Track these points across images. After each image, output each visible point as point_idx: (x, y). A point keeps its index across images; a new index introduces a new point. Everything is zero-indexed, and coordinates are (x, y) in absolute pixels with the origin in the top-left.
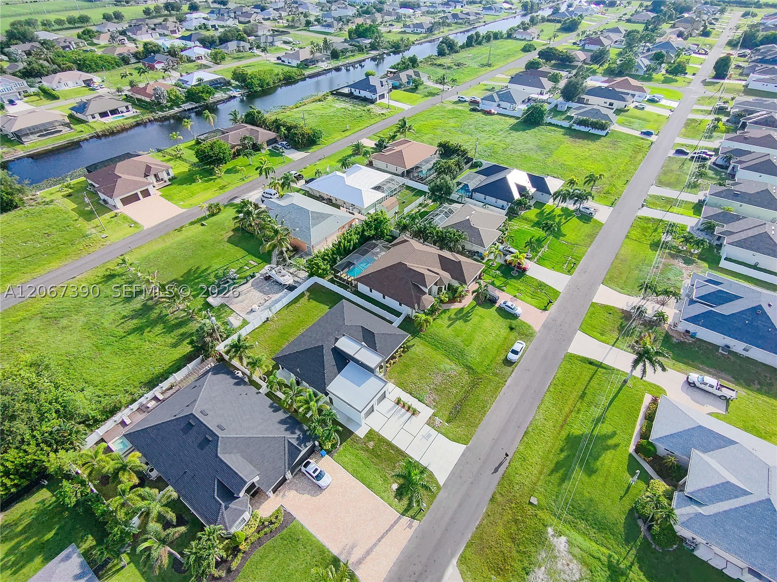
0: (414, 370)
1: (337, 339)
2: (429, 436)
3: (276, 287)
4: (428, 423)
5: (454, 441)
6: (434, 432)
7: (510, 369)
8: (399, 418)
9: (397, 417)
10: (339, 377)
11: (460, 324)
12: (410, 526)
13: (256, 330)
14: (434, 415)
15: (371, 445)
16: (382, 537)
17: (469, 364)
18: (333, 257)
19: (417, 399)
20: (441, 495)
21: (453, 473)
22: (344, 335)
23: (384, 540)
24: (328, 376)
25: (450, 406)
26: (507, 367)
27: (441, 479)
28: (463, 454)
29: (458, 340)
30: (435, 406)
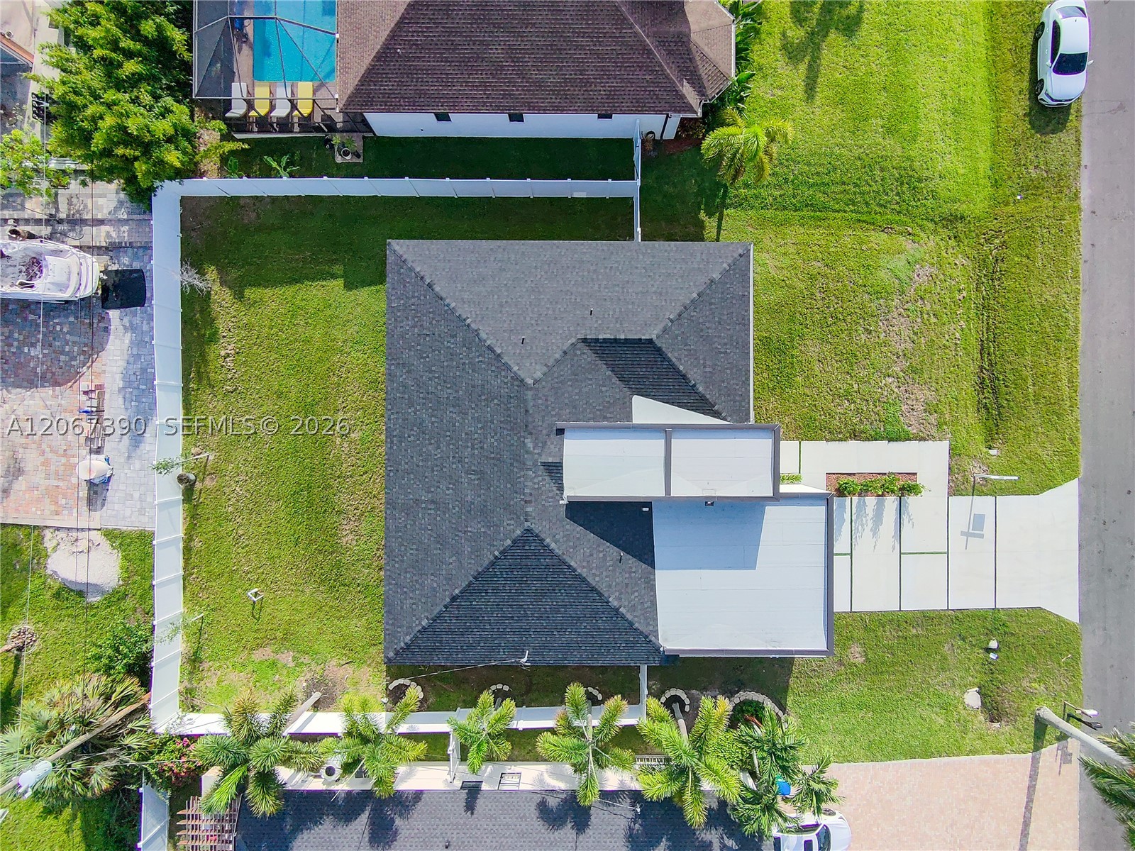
0: (812, 349)
1: (555, 470)
2: (978, 521)
3: (62, 325)
4: (954, 491)
5: (1042, 489)
6: (983, 504)
7: (1066, 137)
8: (875, 531)
9: (867, 533)
10: (665, 580)
11: (835, 49)
12: (1066, 758)
13: (196, 544)
14: (954, 453)
15: (855, 654)
16: (1026, 824)
17: (946, 209)
18: (145, 41)
19: (882, 438)
20: (1088, 645)
21: (1085, 575)
22: (561, 432)
23: (1032, 826)
24: (633, 608)
25: (968, 387)
26: (1054, 140)
27: (1067, 606)
28: (1083, 507)
29: (875, 138)
30: (939, 425)
